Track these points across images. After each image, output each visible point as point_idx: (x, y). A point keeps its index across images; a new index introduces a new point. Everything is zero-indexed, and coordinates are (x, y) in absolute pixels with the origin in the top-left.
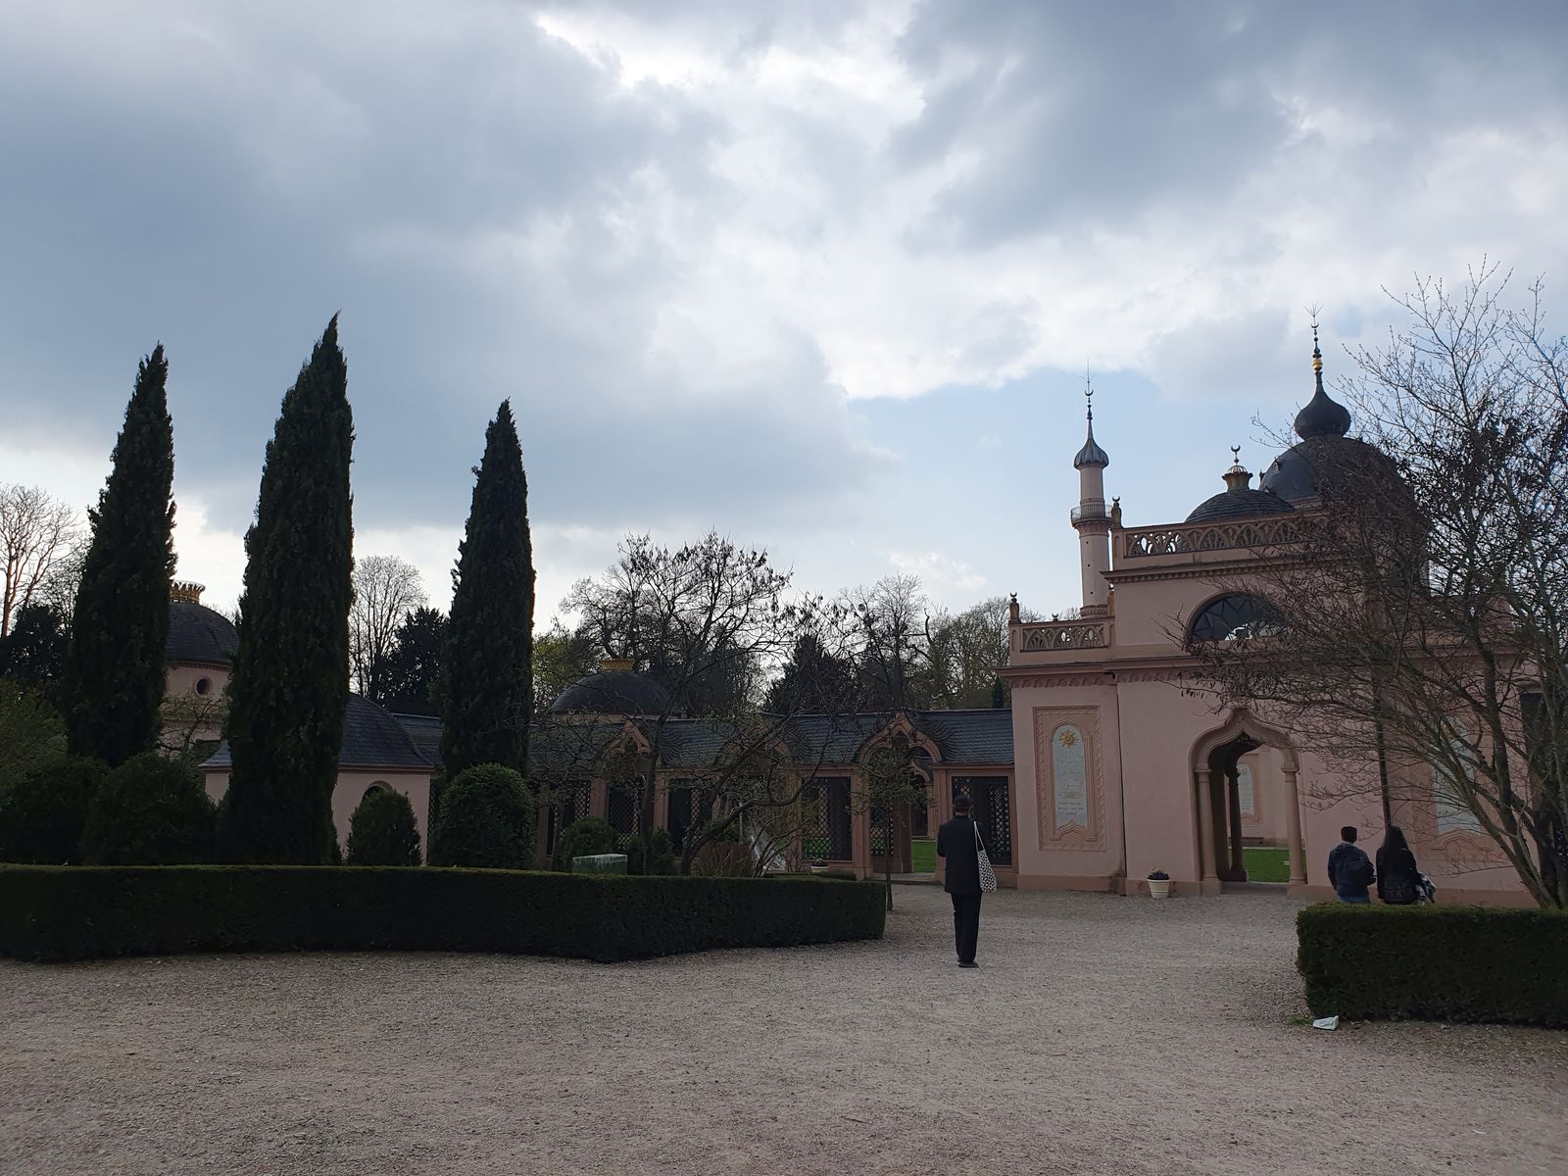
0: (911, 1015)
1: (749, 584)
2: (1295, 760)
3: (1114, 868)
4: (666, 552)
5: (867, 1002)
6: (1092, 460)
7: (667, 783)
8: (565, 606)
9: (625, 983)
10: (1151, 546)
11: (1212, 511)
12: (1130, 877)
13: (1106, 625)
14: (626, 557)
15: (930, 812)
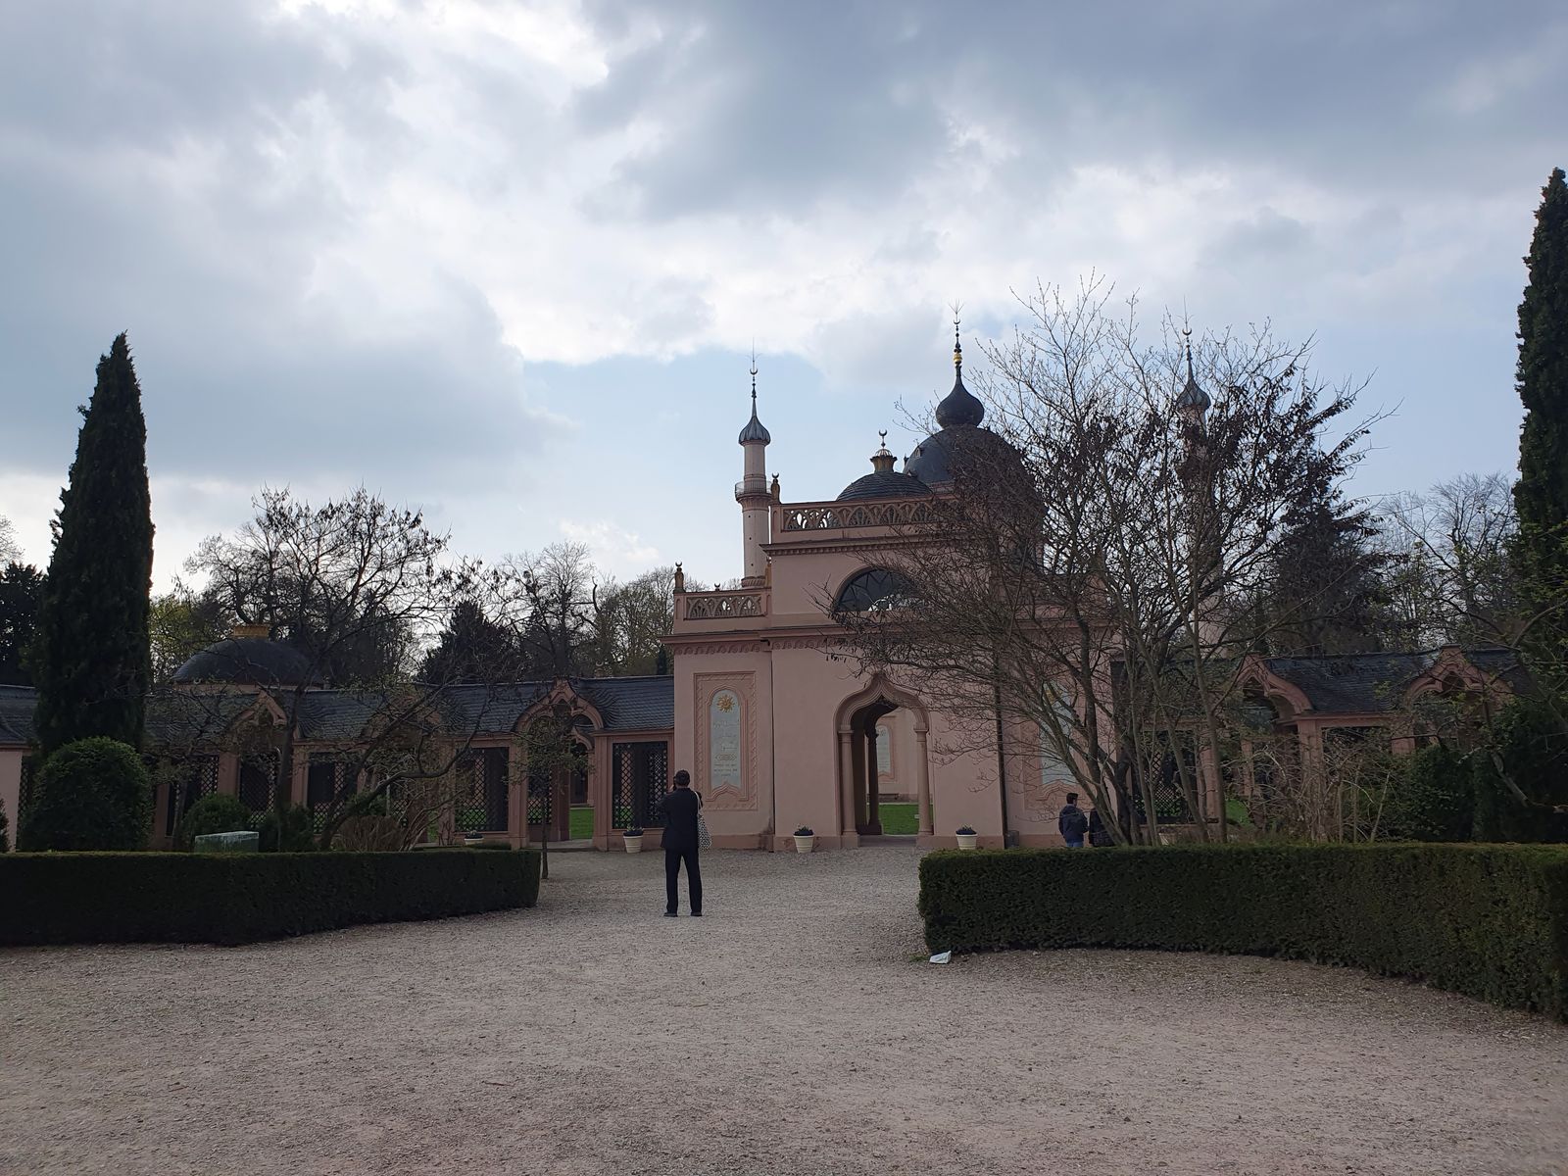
0: (559, 977)
1: (401, 545)
2: (926, 720)
3: (764, 826)
4: (307, 508)
5: (515, 968)
6: (755, 437)
7: (307, 757)
8: (191, 565)
9: (253, 965)
10: (805, 521)
11: (861, 491)
12: (778, 834)
13: (763, 595)
14: (263, 514)
15: (591, 778)
